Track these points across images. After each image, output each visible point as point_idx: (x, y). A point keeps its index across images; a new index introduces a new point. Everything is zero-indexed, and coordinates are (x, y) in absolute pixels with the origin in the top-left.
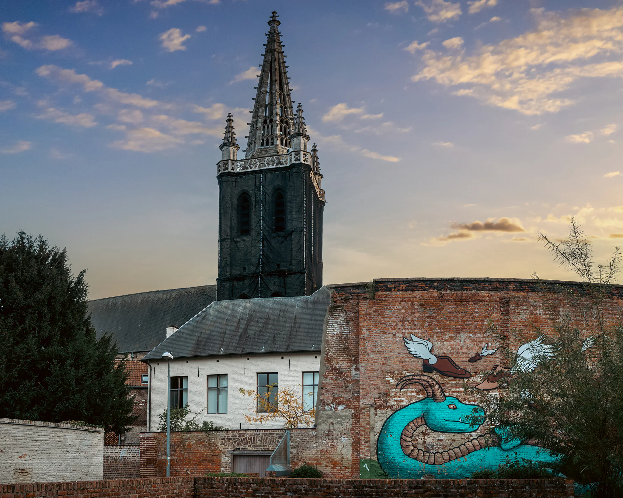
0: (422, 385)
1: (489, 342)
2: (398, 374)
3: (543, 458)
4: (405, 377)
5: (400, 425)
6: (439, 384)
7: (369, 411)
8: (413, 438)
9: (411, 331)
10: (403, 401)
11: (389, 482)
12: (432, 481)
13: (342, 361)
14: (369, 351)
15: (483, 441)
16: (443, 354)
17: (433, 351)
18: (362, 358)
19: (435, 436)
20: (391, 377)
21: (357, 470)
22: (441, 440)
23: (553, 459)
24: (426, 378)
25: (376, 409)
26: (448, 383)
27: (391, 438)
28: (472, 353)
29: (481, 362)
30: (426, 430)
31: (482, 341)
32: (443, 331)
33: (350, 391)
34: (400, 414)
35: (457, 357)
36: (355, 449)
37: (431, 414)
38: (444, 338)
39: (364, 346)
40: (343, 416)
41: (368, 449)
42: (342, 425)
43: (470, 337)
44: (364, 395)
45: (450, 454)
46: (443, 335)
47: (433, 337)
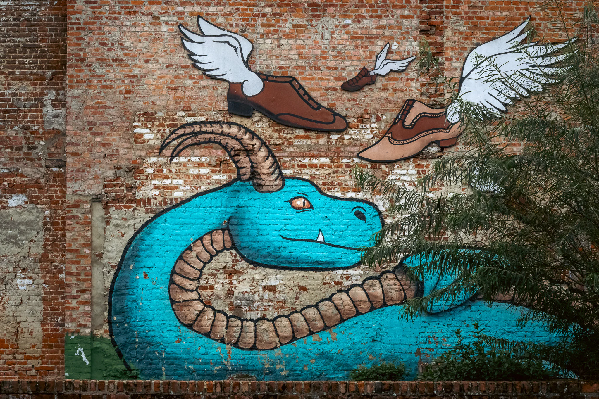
0: (225, 147)
1: (392, 39)
2: (164, 119)
3: (529, 334)
4: (183, 126)
5: (169, 248)
6: (267, 147)
7: (91, 211)
8: (203, 282)
9: (197, 9)
10: (176, 188)
11: (210, 387)
12: (301, 384)
13: (20, 79)
14: (91, 59)
15: (377, 291)
16: (278, 70)
17: (254, 62)
18: (72, 76)
19: (257, 277)
20: (146, 127)
21: (56, 363)
22: (272, 289)
23: (555, 338)
24: (234, 130)
25: (106, 206)
26: (290, 144)
27: (146, 283)
28: (352, 68)
29: (372, 90)
30: (235, 261)
31: (376, 38)
32: (277, 10)
33: (40, 159)
34: (169, 221)
35: (313, 79)
36: (53, 309)
37: (246, 222)
38: (280, 29)
39: (79, 45)
40: (21, 223)
41: (87, 308)
42: (19, 246)
43: (345, 26)
44: (78, 171)
45: (295, 323)
46: (278, 21)
47: (253, 25)
